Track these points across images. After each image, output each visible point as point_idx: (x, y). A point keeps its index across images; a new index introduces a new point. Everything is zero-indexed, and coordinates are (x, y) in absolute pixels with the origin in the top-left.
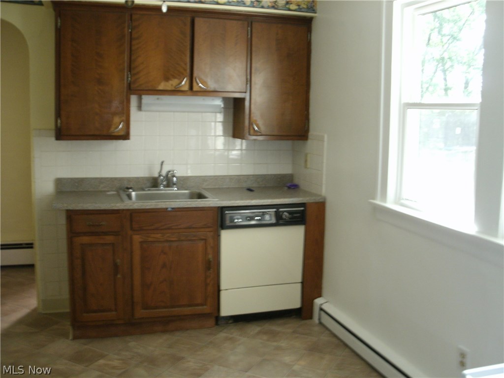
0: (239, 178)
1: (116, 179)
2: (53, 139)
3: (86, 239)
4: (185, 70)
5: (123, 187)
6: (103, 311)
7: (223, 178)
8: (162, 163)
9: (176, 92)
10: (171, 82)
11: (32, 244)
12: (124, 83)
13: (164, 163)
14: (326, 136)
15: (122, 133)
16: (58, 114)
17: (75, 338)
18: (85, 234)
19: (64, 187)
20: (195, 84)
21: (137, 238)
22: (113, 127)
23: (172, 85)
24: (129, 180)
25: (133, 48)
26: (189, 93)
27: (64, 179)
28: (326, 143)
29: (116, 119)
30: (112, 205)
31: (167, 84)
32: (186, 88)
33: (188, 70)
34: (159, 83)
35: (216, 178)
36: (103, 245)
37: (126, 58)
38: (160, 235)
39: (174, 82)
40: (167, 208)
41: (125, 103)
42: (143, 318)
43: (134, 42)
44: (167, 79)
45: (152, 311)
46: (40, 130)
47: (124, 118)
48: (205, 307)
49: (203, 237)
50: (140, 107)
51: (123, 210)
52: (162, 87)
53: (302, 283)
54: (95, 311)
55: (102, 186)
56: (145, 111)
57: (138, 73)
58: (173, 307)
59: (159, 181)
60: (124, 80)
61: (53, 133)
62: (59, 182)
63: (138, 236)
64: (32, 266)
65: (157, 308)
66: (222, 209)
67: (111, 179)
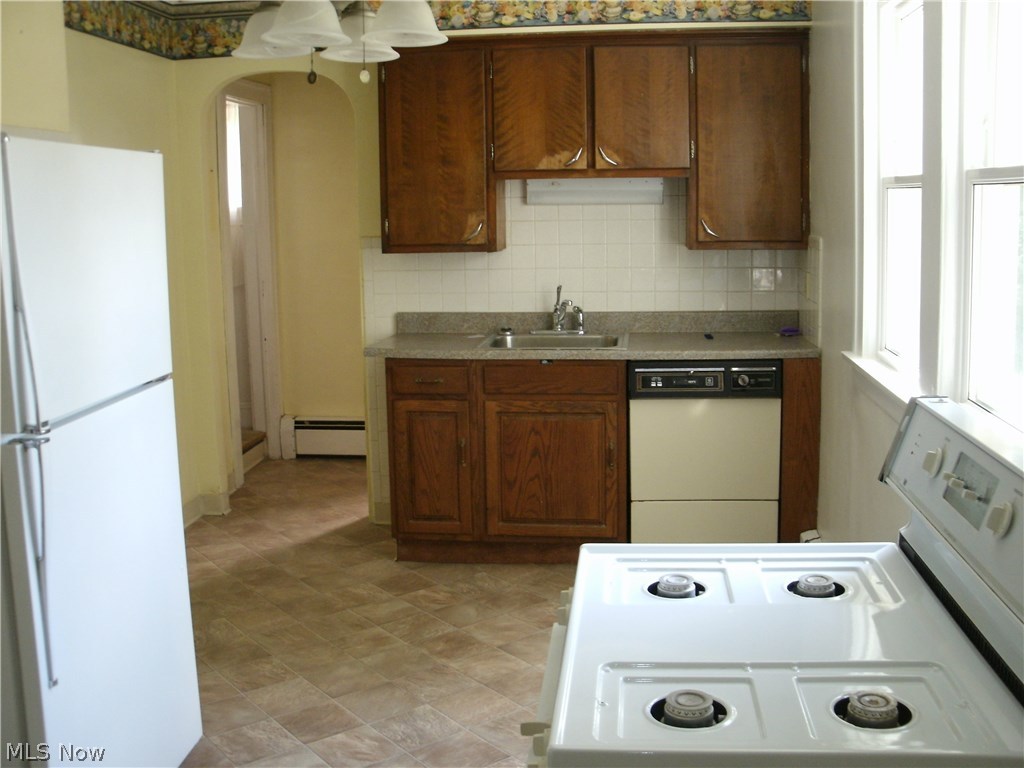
0: (697, 316)
1: (488, 315)
2: (379, 250)
3: (414, 404)
4: (581, 136)
5: (497, 326)
6: (440, 519)
7: (670, 315)
8: (559, 289)
9: (567, 172)
10: (558, 157)
11: (363, 423)
12: (483, 162)
13: (563, 290)
14: (821, 240)
15: (481, 241)
16: (385, 214)
17: (401, 558)
18: (413, 396)
19: (406, 325)
20: (598, 157)
21: (492, 406)
22: (468, 231)
23: (560, 161)
24: (509, 316)
25: (496, 105)
26: (591, 170)
27: (408, 313)
28: (821, 253)
29: (472, 219)
30: (453, 352)
31: (552, 159)
32: (583, 165)
33: (586, 135)
34: (539, 161)
36: (440, 413)
38: (528, 403)
39: (564, 156)
40: (541, 361)
42: (502, 536)
43: (497, 96)
44: (552, 152)
45: (516, 525)
46: (371, 237)
47: (485, 218)
48: (604, 526)
49: (600, 410)
50: (524, 198)
51: (472, 361)
52: (543, 165)
53: (779, 500)
54: (429, 518)
55: (466, 326)
56: (535, 204)
57: (505, 144)
58: (552, 521)
59: (555, 320)
60: (483, 157)
61: (378, 242)
62: (400, 319)
63: (494, 403)
64: (362, 458)
65: (524, 520)
66: (630, 365)
67: (481, 314)
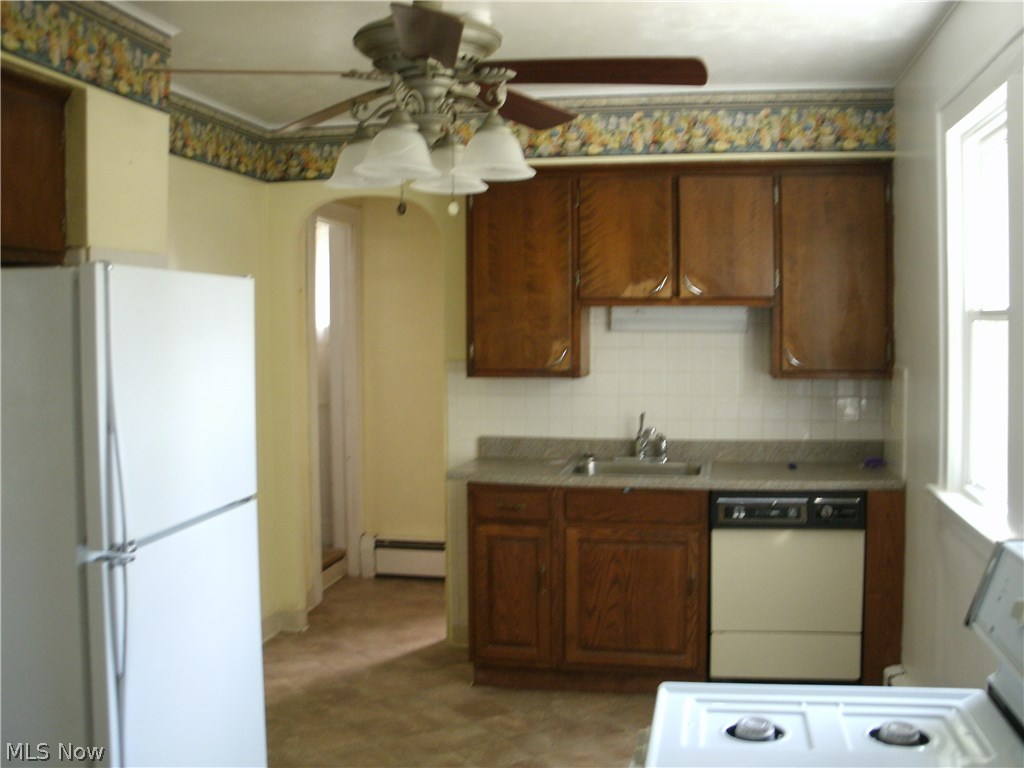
2: (463, 374)
3: (495, 529)
4: (666, 264)
5: (579, 453)
6: (519, 645)
8: (642, 417)
9: (651, 300)
10: (643, 284)
11: (443, 544)
12: (568, 289)
13: (646, 417)
15: (565, 367)
16: (470, 338)
17: (477, 683)
18: (494, 520)
19: (491, 450)
20: (682, 287)
21: (573, 534)
22: (552, 357)
23: (645, 290)
24: (592, 443)
25: (583, 232)
26: (674, 300)
27: (491, 437)
28: (906, 385)
29: (557, 346)
30: (535, 478)
31: (637, 287)
32: (668, 293)
33: (671, 264)
34: (624, 289)
35: (739, 445)
36: (521, 539)
37: (570, 250)
38: (610, 530)
39: (649, 284)
40: (623, 487)
41: (570, 319)
42: (580, 664)
43: (584, 224)
44: (636, 280)
45: (595, 653)
46: (456, 360)
47: (568, 343)
48: (683, 657)
49: (681, 540)
50: (609, 325)
52: (628, 292)
53: (863, 633)
54: (506, 644)
55: (548, 451)
56: (619, 331)
57: (590, 272)
59: (638, 447)
60: (568, 284)
61: (463, 365)
62: (483, 443)
63: (575, 530)
64: (441, 580)
66: (712, 495)
67: (564, 440)
